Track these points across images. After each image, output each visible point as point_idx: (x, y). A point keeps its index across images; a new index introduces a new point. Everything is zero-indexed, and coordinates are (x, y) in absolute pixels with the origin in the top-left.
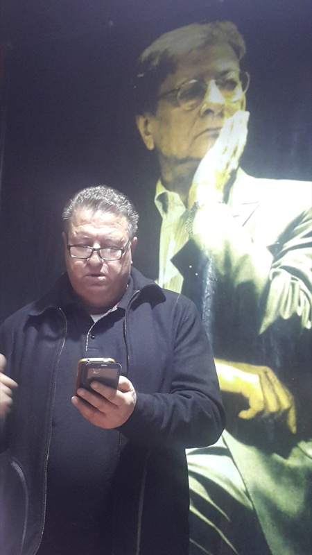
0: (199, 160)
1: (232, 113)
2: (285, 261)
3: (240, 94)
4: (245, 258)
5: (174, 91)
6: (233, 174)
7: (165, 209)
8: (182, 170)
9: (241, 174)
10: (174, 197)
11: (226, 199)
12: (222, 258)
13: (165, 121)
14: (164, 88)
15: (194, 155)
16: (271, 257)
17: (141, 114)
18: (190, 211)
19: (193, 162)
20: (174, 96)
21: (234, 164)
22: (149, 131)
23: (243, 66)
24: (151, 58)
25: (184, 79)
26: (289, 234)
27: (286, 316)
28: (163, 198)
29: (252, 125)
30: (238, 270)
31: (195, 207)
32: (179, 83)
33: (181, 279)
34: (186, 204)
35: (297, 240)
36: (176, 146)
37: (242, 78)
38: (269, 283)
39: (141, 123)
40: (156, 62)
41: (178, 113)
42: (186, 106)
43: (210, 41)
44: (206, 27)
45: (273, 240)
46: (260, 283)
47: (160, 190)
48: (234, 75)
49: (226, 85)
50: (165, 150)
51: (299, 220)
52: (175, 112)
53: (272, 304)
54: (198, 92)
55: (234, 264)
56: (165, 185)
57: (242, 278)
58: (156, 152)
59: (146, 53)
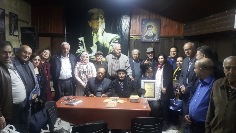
0: (98, 29)
1: (103, 23)
2: (111, 44)
3: (104, 20)
4: (106, 44)
5: (94, 18)
6: (103, 32)
7: (94, 36)
8: (96, 30)
9: (104, 32)
10: (95, 34)
11: (102, 35)
12: (102, 44)
13: (93, 23)
14: (92, 18)
15: (98, 28)
16: (109, 44)
17: (89, 21)
18: (98, 37)
19: (98, 30)
20: (94, 19)
21: (103, 30)
22: (90, 24)
23: (104, 16)
24: (90, 12)
25: (95, 17)
26: (111, 41)
27: (112, 52)
28: (93, 34)
29: (106, 25)
30: (105, 45)
31: (98, 36)
32: (94, 17)
33: (97, 46)
34: (97, 35)
35: (112, 42)
36: (95, 27)
37: (104, 18)
38: (109, 47)
39: (89, 22)
40: (91, 13)
41: (95, 21)
42: (96, 21)
43: (99, 12)
44: (98, 9)
45: (109, 42)
46: (108, 47)
47: (93, 33)
48: (103, 17)
49: (102, 19)
50: (93, 27)
51: (113, 39)
52: (94, 21)
53: (110, 50)
54: (98, 19)
55: (104, 44)
56: (93, 32)
57: (105, 46)
58: (92, 27)
59: (89, 12)
